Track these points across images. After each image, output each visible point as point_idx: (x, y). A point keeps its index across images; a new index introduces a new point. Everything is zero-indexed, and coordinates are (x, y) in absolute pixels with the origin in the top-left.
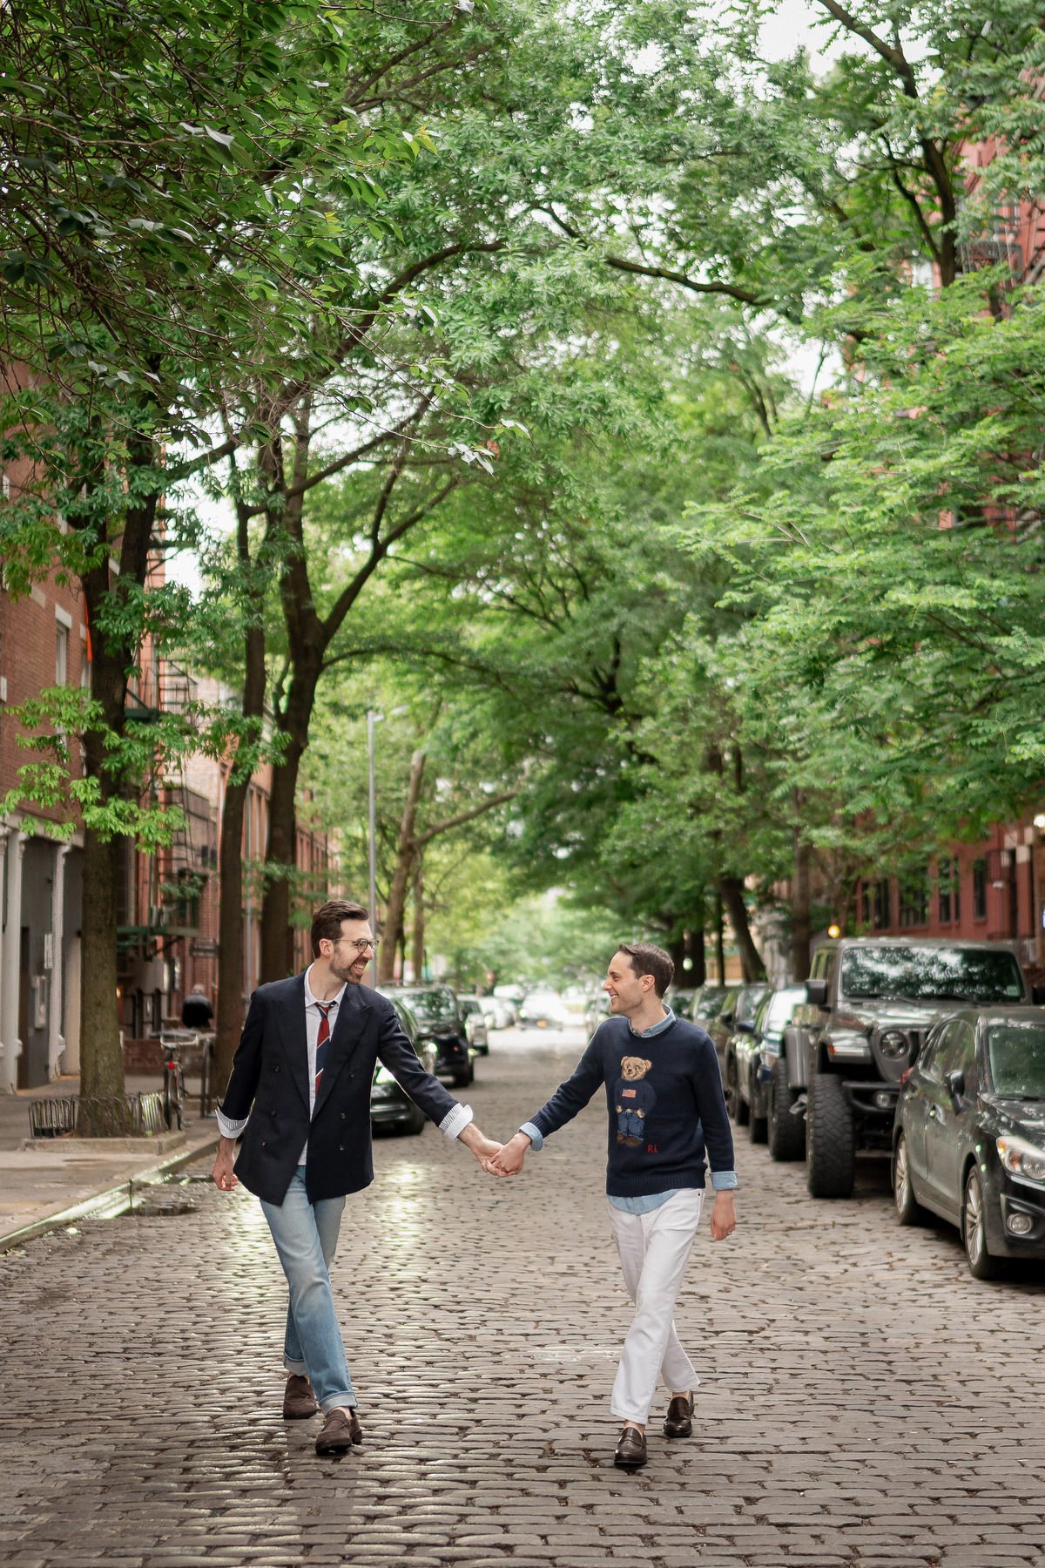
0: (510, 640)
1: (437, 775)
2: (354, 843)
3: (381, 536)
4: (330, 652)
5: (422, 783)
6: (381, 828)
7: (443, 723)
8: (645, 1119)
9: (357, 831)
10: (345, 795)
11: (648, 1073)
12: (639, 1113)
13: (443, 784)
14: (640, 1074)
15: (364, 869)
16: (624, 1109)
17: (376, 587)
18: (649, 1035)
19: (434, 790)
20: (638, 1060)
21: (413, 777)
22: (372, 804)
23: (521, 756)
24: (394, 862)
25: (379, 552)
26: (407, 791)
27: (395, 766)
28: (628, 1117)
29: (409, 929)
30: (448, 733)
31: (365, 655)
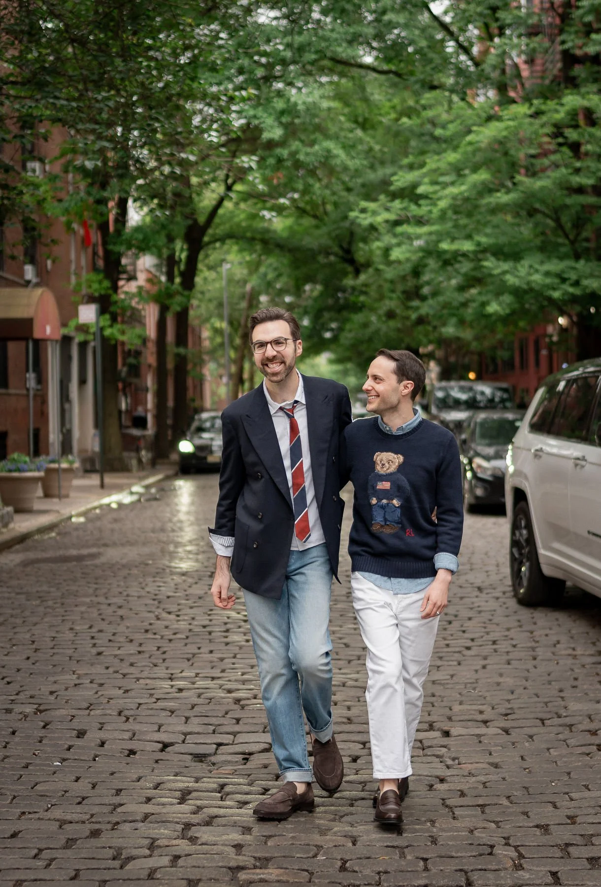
0: (296, 227)
1: (259, 294)
2: (217, 331)
3: (230, 181)
4: (206, 239)
5: (252, 299)
6: (231, 323)
7: (262, 269)
8: (401, 507)
9: (218, 324)
10: (212, 306)
11: (401, 468)
12: (396, 502)
13: (263, 299)
14: (393, 468)
15: (222, 345)
16: (379, 500)
17: (228, 205)
18: (401, 433)
19: (259, 302)
20: (390, 455)
21: (247, 297)
22: (226, 312)
23: (304, 284)
24: (238, 341)
25: (229, 188)
26: (244, 305)
27: (238, 291)
28: (383, 507)
29: (246, 376)
30: (265, 275)
31: (222, 239)
